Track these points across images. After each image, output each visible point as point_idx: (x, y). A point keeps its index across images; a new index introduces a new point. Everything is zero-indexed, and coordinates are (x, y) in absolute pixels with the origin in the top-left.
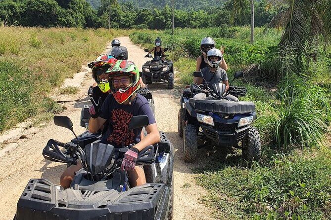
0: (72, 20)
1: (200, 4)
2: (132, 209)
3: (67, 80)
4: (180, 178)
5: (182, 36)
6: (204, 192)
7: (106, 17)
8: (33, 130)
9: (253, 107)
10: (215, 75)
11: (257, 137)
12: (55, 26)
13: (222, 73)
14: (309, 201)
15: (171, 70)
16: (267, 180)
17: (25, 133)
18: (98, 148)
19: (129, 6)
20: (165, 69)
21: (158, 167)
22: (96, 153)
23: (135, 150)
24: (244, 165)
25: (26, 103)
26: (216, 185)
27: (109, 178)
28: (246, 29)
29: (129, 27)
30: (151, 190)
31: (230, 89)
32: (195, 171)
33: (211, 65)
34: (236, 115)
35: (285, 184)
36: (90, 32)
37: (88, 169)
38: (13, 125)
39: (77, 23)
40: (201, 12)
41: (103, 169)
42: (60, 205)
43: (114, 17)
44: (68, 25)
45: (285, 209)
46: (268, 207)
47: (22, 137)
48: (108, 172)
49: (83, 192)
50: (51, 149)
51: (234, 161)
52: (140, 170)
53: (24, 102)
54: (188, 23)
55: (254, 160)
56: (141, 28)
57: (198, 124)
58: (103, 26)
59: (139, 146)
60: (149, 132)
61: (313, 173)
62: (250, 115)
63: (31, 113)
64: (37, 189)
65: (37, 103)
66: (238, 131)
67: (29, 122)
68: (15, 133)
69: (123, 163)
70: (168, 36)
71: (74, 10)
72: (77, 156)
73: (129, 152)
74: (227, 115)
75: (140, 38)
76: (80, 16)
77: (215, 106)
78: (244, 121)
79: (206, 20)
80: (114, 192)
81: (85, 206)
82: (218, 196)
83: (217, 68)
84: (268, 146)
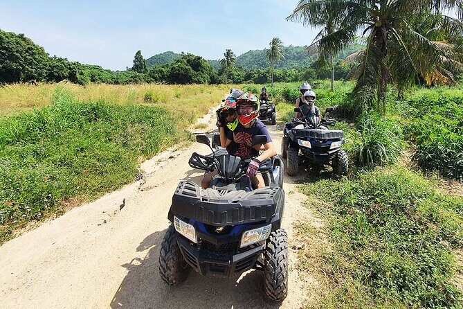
0: (201, 79)
1: (292, 65)
2: (258, 205)
3: (199, 119)
4: (288, 186)
5: (279, 87)
6: (305, 197)
7: (224, 77)
8: (178, 152)
9: (342, 134)
10: (310, 111)
11: (345, 158)
12: (190, 83)
13: (316, 110)
14: (393, 206)
15: (274, 111)
16: (355, 190)
17: (172, 155)
18: (229, 159)
19: (240, 68)
20: (269, 110)
21: (272, 177)
22: (227, 162)
23: (257, 161)
24: (336, 179)
25: (172, 134)
26: (314, 192)
27: (237, 182)
28: (327, 82)
29: (240, 83)
30: (271, 191)
31: (323, 121)
32: (297, 182)
33: (308, 103)
34: (329, 140)
35: (371, 193)
36: (214, 87)
37: (222, 175)
38: (165, 149)
39: (205, 81)
40: (293, 70)
41: (233, 175)
42: (203, 199)
43: (230, 76)
44: (199, 82)
45: (373, 213)
46: (358, 211)
47: (171, 158)
48: (237, 177)
49: (220, 191)
50: (195, 160)
51: (327, 176)
52: (259, 177)
53: (171, 133)
54: (284, 79)
55: (344, 175)
56: (249, 83)
57: (298, 147)
58: (222, 83)
59: (260, 158)
60: (267, 148)
61: (395, 184)
62: (340, 140)
63: (176, 141)
64: (186, 188)
65: (180, 134)
66: (330, 152)
67: (175, 147)
68: (166, 154)
69: (248, 170)
70: (269, 88)
71: (203, 72)
72: (214, 165)
73: (252, 163)
74: (321, 140)
75: (248, 90)
76: (206, 76)
77: (312, 133)
78: (334, 145)
79: (296, 77)
80: (242, 192)
81: (222, 201)
82: (317, 201)
83: (311, 106)
84: (353, 164)
